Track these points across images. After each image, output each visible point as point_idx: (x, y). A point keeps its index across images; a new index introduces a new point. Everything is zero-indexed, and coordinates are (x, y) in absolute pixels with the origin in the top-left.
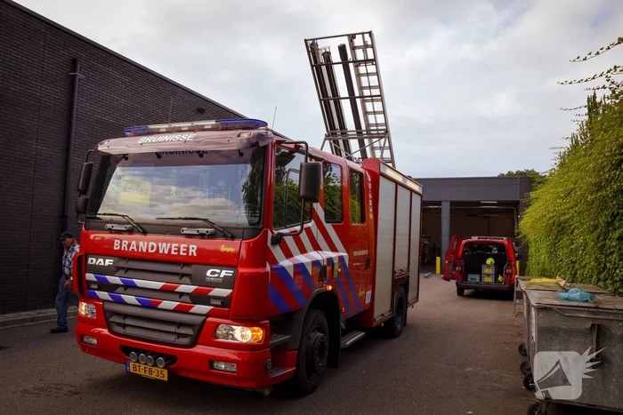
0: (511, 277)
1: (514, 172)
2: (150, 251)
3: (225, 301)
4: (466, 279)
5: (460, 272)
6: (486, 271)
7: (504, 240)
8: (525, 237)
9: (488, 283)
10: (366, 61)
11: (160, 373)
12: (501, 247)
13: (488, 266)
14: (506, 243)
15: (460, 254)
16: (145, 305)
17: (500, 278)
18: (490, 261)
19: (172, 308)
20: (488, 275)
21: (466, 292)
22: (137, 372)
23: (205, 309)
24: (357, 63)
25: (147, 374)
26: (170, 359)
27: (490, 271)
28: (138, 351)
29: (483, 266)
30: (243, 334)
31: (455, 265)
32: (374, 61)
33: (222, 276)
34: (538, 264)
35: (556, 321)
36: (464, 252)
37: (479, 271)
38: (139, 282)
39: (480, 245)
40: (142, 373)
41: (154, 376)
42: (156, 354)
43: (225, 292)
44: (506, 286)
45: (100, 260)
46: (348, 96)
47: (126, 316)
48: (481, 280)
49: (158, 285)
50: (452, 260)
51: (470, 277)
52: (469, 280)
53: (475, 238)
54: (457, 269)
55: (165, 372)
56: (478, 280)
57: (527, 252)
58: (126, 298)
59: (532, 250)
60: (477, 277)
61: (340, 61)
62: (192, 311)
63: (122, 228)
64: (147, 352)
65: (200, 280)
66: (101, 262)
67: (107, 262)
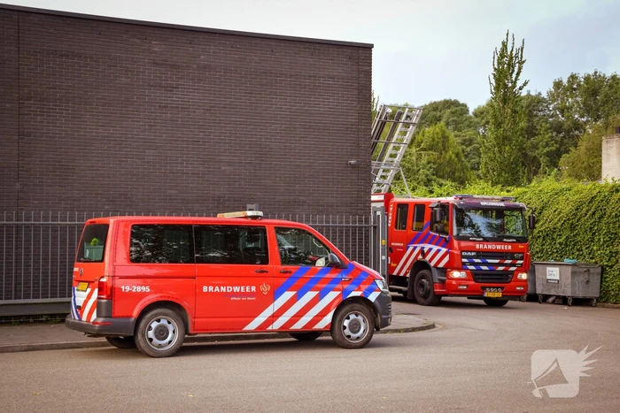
3: (522, 265)
11: (499, 294)
16: (491, 270)
19: (502, 269)
23: (514, 268)
25: (493, 296)
26: (503, 288)
28: (490, 288)
30: (524, 276)
33: (520, 256)
35: (576, 269)
38: (489, 261)
42: (498, 288)
43: (521, 262)
49: (497, 261)
58: (483, 268)
62: (509, 270)
63: (480, 239)
64: (494, 288)
65: (513, 258)
66: (469, 254)
67: (473, 254)
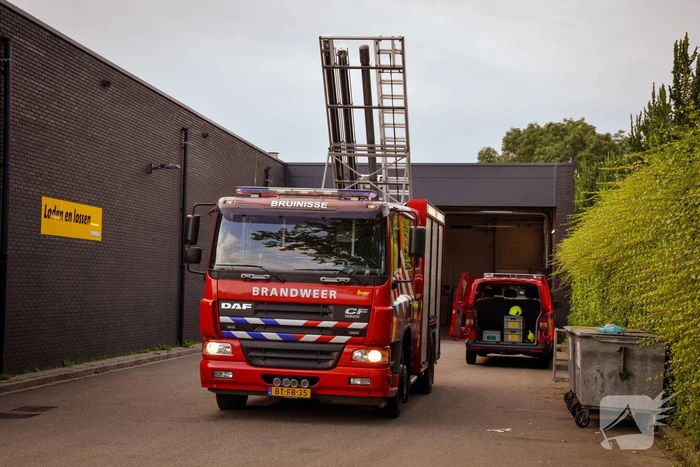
0: (546, 334)
1: (542, 125)
2: (292, 295)
3: (362, 332)
4: (480, 337)
5: (472, 327)
6: (510, 325)
7: (536, 278)
8: (565, 273)
9: (514, 343)
10: (392, 68)
11: (304, 392)
12: (531, 289)
13: (513, 318)
14: (539, 283)
15: (471, 300)
16: (286, 340)
17: (531, 336)
18: (515, 310)
19: (313, 340)
20: (513, 331)
21: (479, 358)
22: (280, 395)
23: (345, 338)
24: (380, 69)
25: (290, 395)
26: (313, 380)
27: (516, 325)
28: (282, 377)
29: (506, 318)
30: (375, 356)
31: (464, 318)
32: (402, 69)
33: (359, 313)
34: (587, 317)
35: (595, 346)
36: (477, 297)
37: (500, 327)
38: (281, 322)
39: (496, 287)
40: (285, 394)
41: (297, 395)
42: (299, 378)
43: (362, 325)
44: (539, 347)
45: (235, 305)
46: (362, 104)
47: (266, 350)
48: (502, 338)
49: (301, 322)
50: (461, 309)
51: (487, 334)
52: (485, 338)
53: (488, 276)
54: (467, 322)
55: (309, 391)
56: (498, 339)
57: (569, 298)
58: (267, 335)
59: (577, 294)
60: (497, 335)
61: (359, 65)
62: (332, 341)
63: (263, 277)
64: (291, 377)
65: (340, 317)
66: (237, 306)
67: (245, 306)
